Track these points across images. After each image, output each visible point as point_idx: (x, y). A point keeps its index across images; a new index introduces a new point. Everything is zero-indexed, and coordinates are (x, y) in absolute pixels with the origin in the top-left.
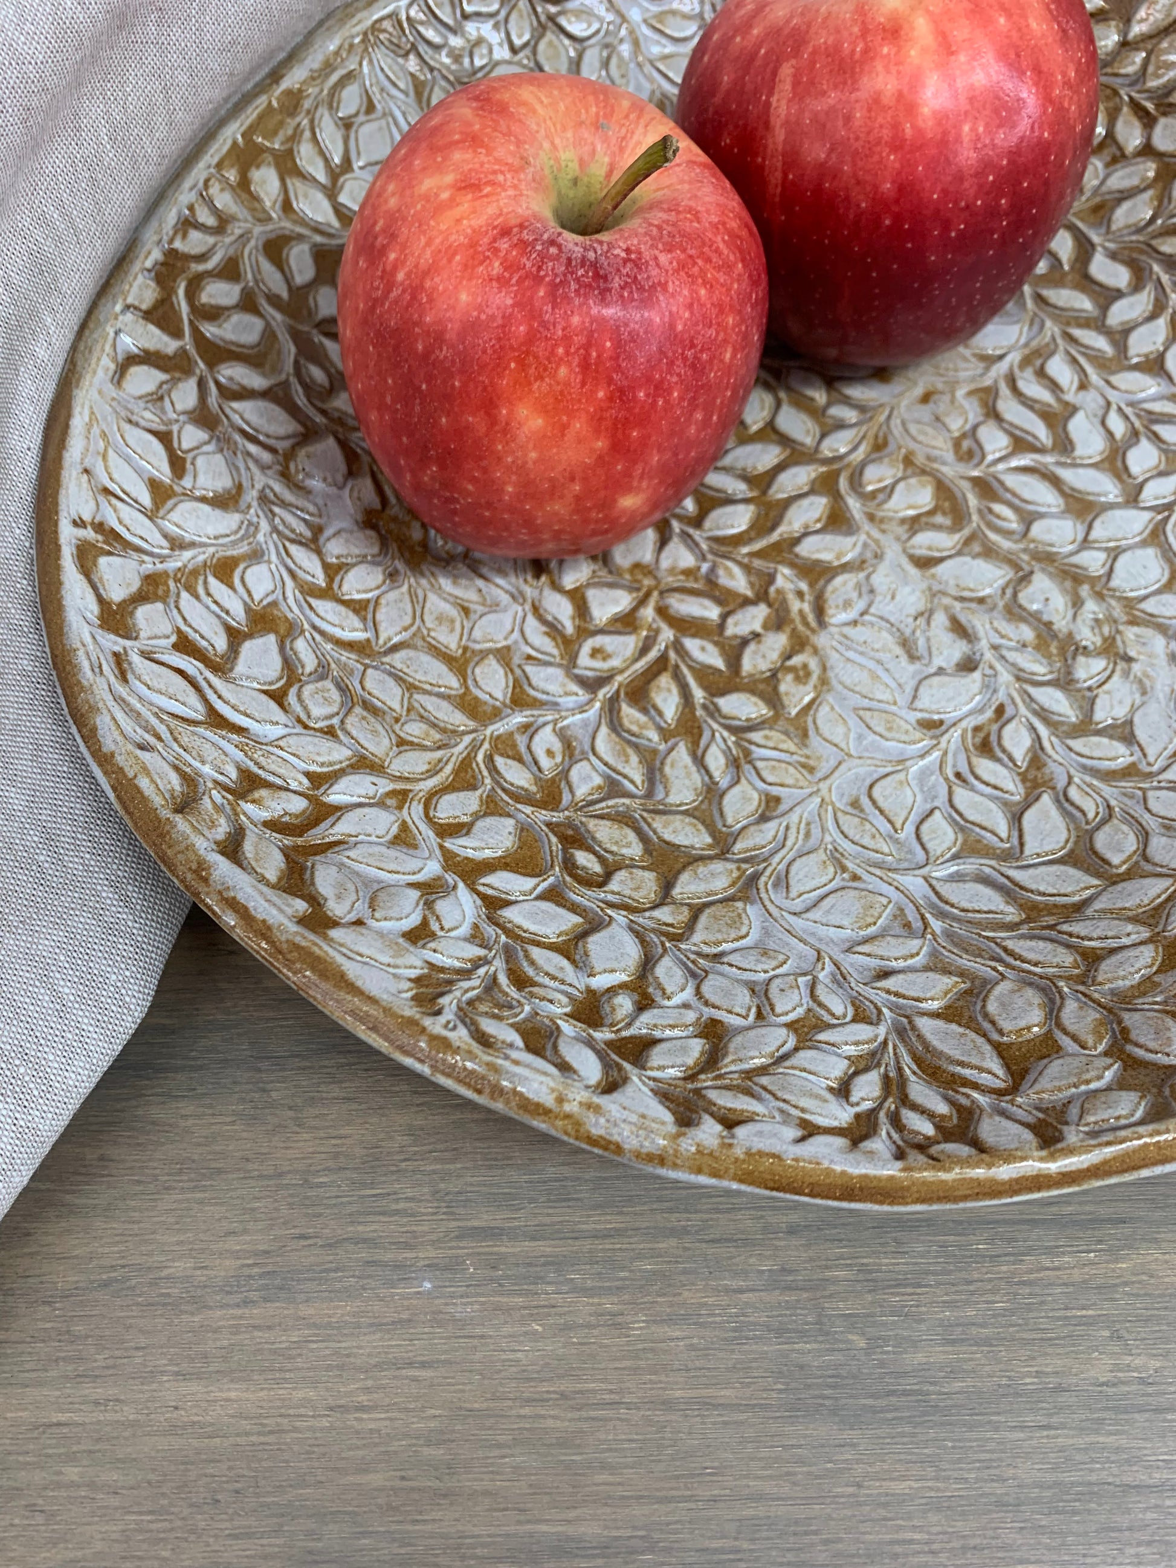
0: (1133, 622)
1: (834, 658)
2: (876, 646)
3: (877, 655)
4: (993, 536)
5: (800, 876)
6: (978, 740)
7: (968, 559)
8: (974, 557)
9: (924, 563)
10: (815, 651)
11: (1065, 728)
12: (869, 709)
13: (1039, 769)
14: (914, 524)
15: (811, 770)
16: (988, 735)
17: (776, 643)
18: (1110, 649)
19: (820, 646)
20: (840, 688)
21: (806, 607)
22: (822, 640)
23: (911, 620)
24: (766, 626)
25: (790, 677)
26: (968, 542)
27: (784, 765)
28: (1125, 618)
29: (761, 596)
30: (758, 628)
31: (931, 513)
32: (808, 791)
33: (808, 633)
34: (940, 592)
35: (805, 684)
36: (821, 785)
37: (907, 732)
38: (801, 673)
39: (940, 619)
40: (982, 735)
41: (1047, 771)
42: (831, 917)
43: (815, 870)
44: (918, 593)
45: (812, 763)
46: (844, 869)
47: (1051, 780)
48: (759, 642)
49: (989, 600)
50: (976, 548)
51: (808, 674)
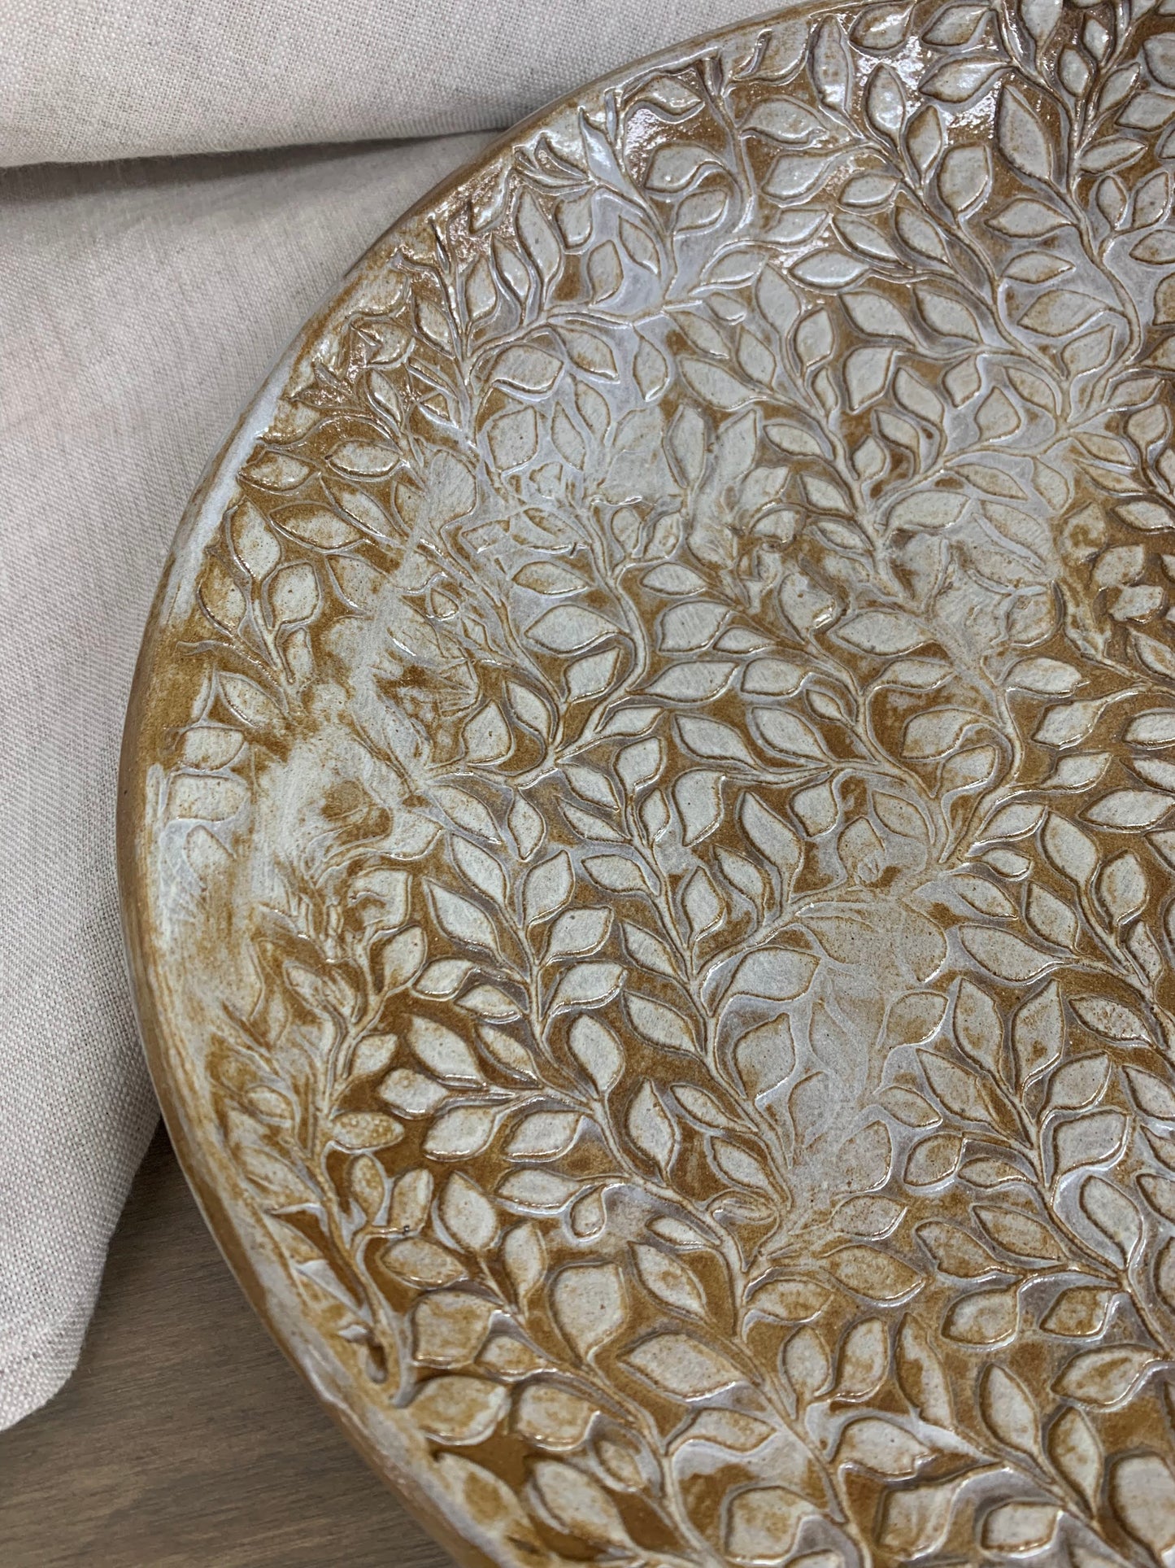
0: (714, 567)
1: (1045, 549)
2: (998, 557)
3: (998, 549)
4: (845, 676)
5: (1096, 350)
6: (904, 466)
7: (880, 648)
8: (872, 651)
9: (932, 651)
10: (1065, 560)
11: (816, 468)
12: (1012, 497)
13: (852, 434)
14: (936, 700)
15: (1073, 450)
16: (892, 470)
17: (1107, 575)
18: (747, 541)
19: (1059, 563)
20: (1040, 520)
21: (1071, 609)
22: (1056, 571)
23: (956, 585)
24: (1117, 592)
25: (1093, 535)
26: (875, 674)
27: (1102, 454)
28: (722, 573)
29: (1123, 629)
30: (1128, 591)
31: (914, 711)
32: (1077, 430)
33: (1070, 580)
34: (917, 616)
35: (1077, 526)
36: (1066, 433)
37: (976, 473)
38: (1081, 538)
39: (922, 586)
40: (899, 471)
41: (845, 431)
42: (1079, 302)
43: (1082, 354)
44: (943, 614)
45: (1073, 456)
46: (1053, 358)
47: (843, 422)
48: (1125, 575)
49: (863, 603)
50: (864, 665)
51: (1073, 536)
